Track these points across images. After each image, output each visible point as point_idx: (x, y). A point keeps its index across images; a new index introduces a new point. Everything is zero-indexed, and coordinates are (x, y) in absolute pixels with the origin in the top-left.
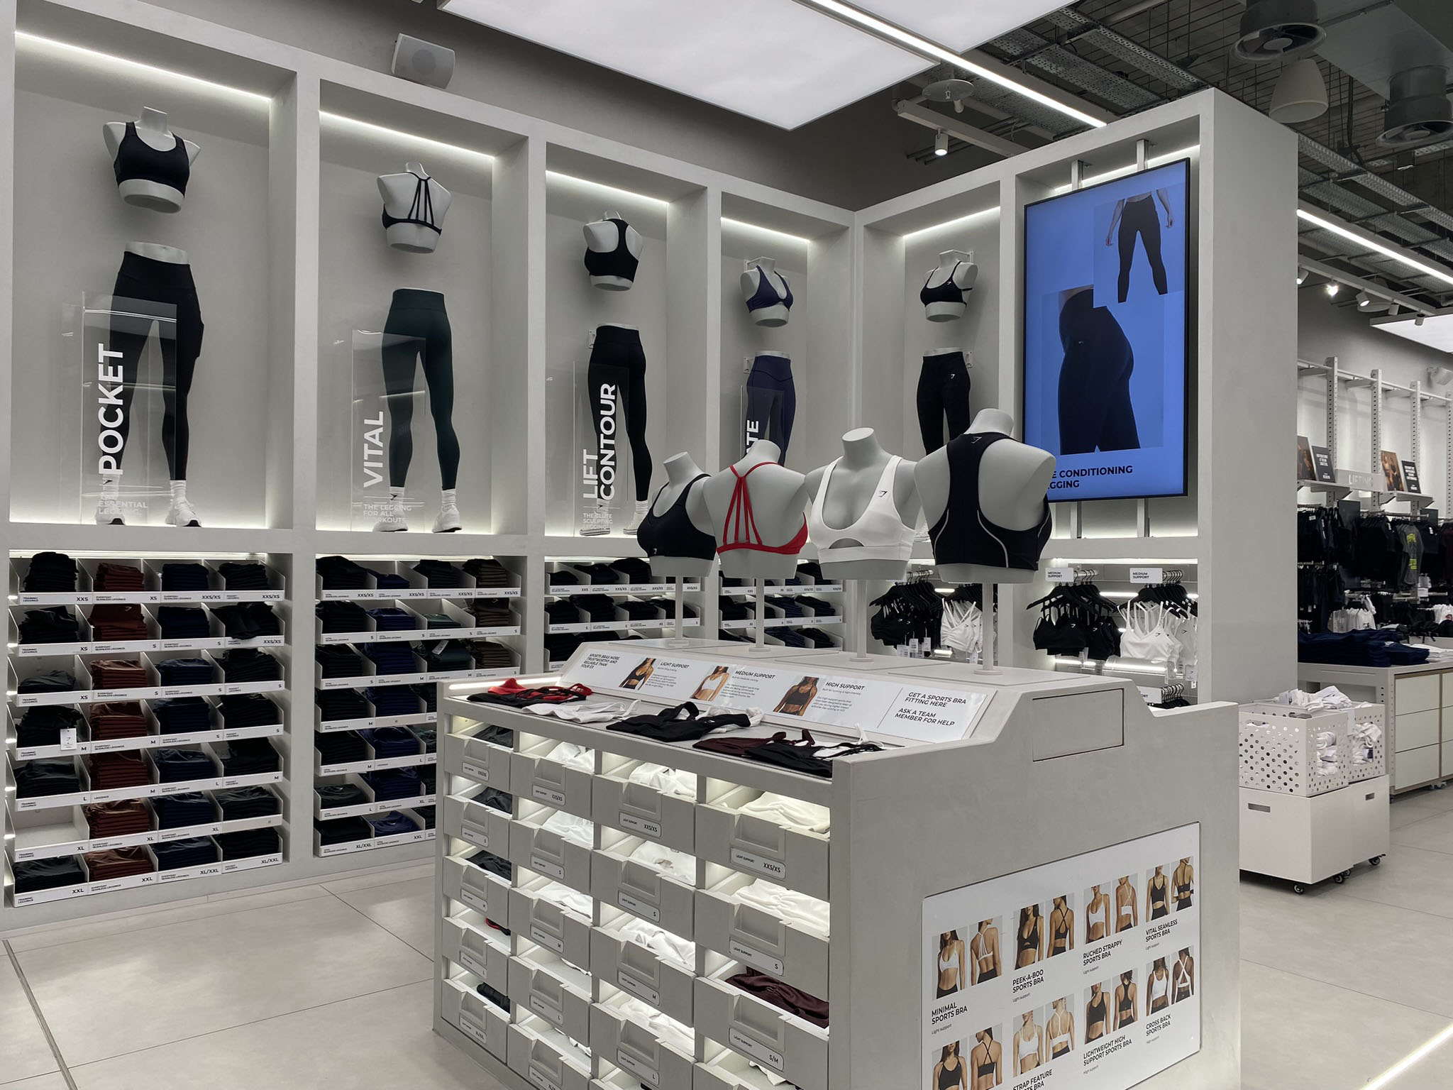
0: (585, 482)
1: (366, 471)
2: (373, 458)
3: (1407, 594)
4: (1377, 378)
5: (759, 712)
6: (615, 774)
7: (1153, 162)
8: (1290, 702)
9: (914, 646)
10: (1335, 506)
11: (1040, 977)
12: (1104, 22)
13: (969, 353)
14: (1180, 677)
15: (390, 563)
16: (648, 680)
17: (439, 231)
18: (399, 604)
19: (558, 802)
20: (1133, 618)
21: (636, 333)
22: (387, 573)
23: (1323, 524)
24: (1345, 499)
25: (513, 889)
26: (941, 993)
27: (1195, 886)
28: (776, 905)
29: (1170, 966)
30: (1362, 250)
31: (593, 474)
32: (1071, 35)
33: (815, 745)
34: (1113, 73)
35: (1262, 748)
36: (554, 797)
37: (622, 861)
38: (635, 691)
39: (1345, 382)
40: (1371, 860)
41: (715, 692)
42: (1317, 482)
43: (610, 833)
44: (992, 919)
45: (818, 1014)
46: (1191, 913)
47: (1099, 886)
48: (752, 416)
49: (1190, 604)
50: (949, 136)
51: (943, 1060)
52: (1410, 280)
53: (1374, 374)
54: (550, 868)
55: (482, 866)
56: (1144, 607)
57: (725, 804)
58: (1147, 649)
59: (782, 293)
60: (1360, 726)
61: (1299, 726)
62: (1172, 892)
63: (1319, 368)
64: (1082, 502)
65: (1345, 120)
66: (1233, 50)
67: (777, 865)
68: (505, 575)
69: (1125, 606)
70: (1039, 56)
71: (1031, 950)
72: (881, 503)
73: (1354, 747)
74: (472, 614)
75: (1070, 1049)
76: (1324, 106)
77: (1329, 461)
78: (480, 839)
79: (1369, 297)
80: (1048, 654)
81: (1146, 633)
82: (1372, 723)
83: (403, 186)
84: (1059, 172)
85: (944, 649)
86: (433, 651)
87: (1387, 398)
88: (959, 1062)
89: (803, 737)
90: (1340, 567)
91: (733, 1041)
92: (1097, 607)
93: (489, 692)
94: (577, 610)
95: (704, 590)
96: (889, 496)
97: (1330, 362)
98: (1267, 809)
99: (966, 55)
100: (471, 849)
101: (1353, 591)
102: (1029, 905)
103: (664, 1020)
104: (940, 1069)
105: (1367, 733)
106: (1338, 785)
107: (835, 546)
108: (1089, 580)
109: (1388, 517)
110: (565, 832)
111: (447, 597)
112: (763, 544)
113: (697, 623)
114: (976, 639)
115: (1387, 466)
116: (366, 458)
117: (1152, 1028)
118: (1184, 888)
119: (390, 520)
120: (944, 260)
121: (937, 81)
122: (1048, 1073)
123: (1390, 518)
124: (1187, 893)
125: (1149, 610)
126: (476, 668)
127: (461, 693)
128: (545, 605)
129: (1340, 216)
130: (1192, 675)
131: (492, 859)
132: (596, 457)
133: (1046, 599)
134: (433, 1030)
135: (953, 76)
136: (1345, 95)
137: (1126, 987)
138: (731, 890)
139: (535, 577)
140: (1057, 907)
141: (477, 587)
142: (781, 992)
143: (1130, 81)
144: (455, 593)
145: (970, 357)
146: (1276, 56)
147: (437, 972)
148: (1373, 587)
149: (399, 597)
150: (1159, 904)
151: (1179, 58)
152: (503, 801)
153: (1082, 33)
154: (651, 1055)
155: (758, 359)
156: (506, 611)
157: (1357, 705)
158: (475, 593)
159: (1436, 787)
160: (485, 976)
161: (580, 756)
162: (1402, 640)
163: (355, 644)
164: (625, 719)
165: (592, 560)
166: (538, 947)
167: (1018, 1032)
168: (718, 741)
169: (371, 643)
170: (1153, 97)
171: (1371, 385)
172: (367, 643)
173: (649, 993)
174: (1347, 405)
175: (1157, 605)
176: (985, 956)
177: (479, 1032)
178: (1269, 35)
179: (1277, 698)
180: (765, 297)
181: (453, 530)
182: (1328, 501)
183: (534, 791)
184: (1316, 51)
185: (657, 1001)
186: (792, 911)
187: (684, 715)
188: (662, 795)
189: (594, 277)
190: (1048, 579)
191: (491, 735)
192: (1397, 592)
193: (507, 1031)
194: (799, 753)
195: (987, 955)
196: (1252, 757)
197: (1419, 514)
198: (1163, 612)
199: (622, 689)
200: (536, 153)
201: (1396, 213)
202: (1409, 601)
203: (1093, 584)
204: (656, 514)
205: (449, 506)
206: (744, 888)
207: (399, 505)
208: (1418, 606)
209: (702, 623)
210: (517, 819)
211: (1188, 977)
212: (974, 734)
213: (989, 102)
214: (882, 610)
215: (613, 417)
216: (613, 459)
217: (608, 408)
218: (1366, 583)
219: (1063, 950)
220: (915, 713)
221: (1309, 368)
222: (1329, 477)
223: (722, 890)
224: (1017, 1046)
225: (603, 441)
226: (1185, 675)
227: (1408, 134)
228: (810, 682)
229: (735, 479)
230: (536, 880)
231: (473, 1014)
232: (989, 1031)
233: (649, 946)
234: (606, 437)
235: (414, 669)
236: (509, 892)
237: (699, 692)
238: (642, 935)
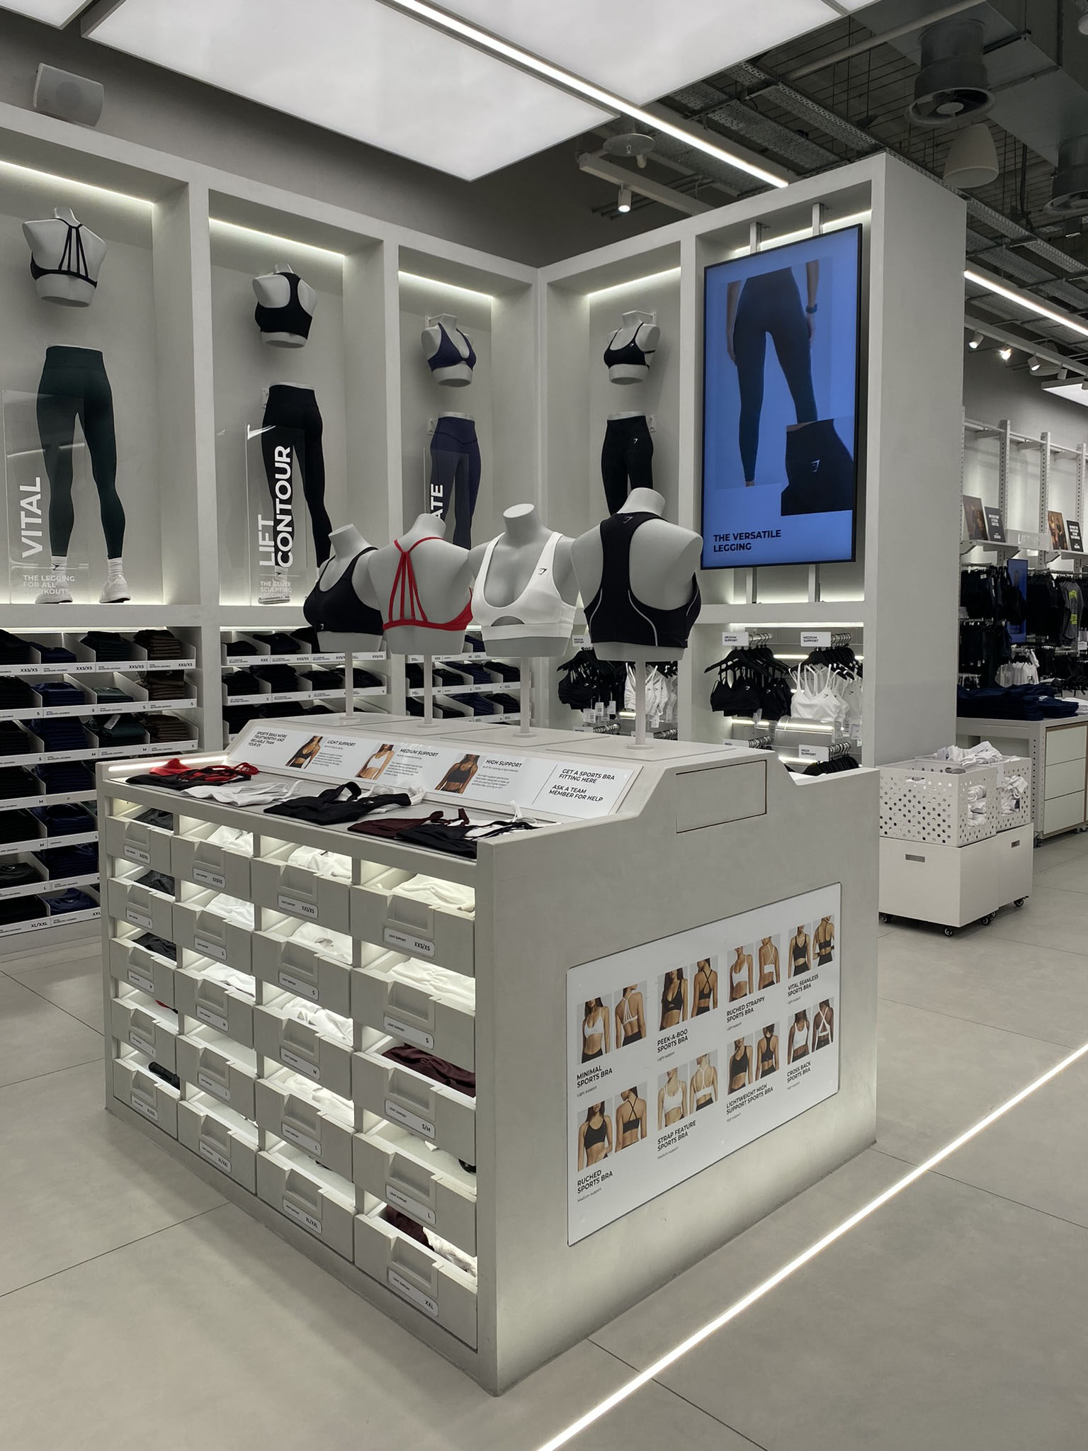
0: (261, 549)
1: (24, 540)
2: (30, 527)
3: (1068, 647)
4: (1047, 440)
5: (421, 790)
6: (274, 857)
7: (828, 227)
8: (947, 758)
9: (600, 710)
10: (1005, 565)
11: (684, 1036)
12: (782, 78)
13: (652, 417)
14: (847, 735)
15: (57, 635)
16: (314, 759)
17: (95, 284)
18: (67, 678)
19: (219, 884)
20: (803, 679)
21: (312, 392)
22: (52, 646)
23: (993, 582)
24: (1014, 558)
25: (178, 970)
26: (586, 1058)
27: (836, 942)
28: (429, 981)
29: (811, 1018)
30: (1034, 315)
31: (269, 540)
32: (751, 91)
33: (470, 824)
34: (794, 132)
35: (919, 802)
36: (214, 879)
37: (282, 941)
38: (302, 769)
39: (1018, 444)
40: (1015, 902)
41: (380, 771)
42: (989, 542)
43: (271, 915)
44: (636, 985)
45: (467, 1085)
46: (833, 966)
47: (742, 947)
48: (436, 481)
49: (857, 666)
50: (632, 192)
51: (589, 1119)
52: (1078, 345)
53: (1044, 437)
54: (213, 949)
55: (149, 947)
56: (814, 670)
57: (380, 885)
58: (816, 709)
59: (465, 352)
60: (1008, 779)
61: (952, 781)
62: (813, 949)
63: (993, 431)
64: (758, 568)
65: (1019, 185)
66: (908, 113)
67: (427, 944)
68: (178, 647)
69: (795, 669)
70: (720, 111)
71: (675, 1011)
72: (541, 581)
73: (1002, 798)
74: (145, 687)
75: (714, 1100)
76: (994, 172)
77: (1000, 521)
78: (145, 921)
79: (1040, 361)
80: (725, 715)
81: (815, 695)
82: (1019, 775)
83: (52, 233)
84: (737, 234)
85: (629, 712)
86: (105, 726)
87: (1055, 460)
88: (604, 1121)
89: (459, 816)
90: (1008, 623)
91: (389, 1112)
92: (771, 669)
93: (151, 773)
94: (258, 681)
95: (390, 658)
96: (548, 575)
97: (1003, 425)
98: (922, 859)
99: (647, 108)
100: (136, 931)
101: (1019, 645)
102: (673, 969)
103: (326, 1093)
104: (585, 1128)
105: (1015, 785)
106: (986, 834)
107: (498, 623)
108: (764, 644)
109: (1052, 574)
110: (228, 912)
111: (118, 670)
112: (429, 621)
113: (383, 691)
114: (657, 701)
115: (1053, 525)
116: (23, 526)
117: (793, 1075)
118: (826, 944)
119: (52, 591)
120: (627, 321)
121: (619, 134)
122: (692, 1124)
123: (1055, 576)
124: (829, 949)
125: (818, 672)
126: (151, 742)
127: (120, 775)
128: (222, 677)
129: (1011, 281)
130: (858, 734)
131: (158, 940)
132: (272, 523)
133: (722, 662)
134: (106, 1108)
135: (634, 129)
136: (1019, 159)
137: (768, 1040)
138: (386, 968)
139: (210, 647)
140: (701, 969)
141: (149, 660)
142: (434, 1064)
143: (809, 140)
144: (125, 666)
145: (653, 420)
146: (949, 120)
147: (108, 1052)
148: (1038, 641)
149: (67, 671)
150: (801, 961)
151: (857, 118)
152: (168, 884)
153: (762, 89)
154: (313, 1126)
155: (440, 420)
156: (180, 683)
157: (1008, 758)
158: (147, 665)
159: (1082, 830)
160: (154, 1056)
161: (242, 838)
162: (1056, 693)
163: (21, 721)
164: (285, 800)
165: (274, 629)
166: (204, 1026)
167: (662, 1089)
168: (374, 823)
169: (38, 719)
170: (832, 157)
171: (1041, 447)
172: (35, 720)
173: (310, 1068)
174: (1018, 466)
175: (826, 668)
176: (629, 1020)
177: (150, 1109)
178: (942, 99)
179: (935, 754)
180: (446, 356)
181: (122, 600)
182: (999, 560)
183: (195, 874)
184: (989, 115)
185: (317, 1076)
186: (444, 986)
187: (346, 795)
188: (318, 877)
189: (265, 333)
190: (724, 643)
191: (152, 817)
192: (1059, 646)
193: (178, 1110)
194: (450, 834)
195: (633, 1019)
196: (909, 811)
197: (1081, 571)
198: (831, 675)
199: (289, 768)
200: (198, 200)
201: (1064, 279)
202: (1069, 654)
203: (768, 647)
204: (323, 588)
205: (115, 576)
206: (400, 965)
207: (61, 573)
208: (1077, 658)
209: (389, 691)
210: (180, 902)
211: (828, 1026)
212: (620, 810)
213: (673, 157)
214: (569, 674)
215: (289, 480)
216: (290, 524)
217: (283, 471)
218: (1032, 638)
219: (707, 1009)
220: (567, 789)
221: (984, 430)
222: (999, 537)
223: (379, 968)
224: (661, 1101)
225: (279, 506)
226: (851, 734)
227: (1073, 203)
228: (471, 759)
229: (399, 554)
230: (201, 961)
231: (143, 1091)
232: (634, 1090)
233: (310, 1023)
234: (282, 502)
235: (86, 745)
236: (174, 972)
237: (364, 771)
238: (303, 1013)
